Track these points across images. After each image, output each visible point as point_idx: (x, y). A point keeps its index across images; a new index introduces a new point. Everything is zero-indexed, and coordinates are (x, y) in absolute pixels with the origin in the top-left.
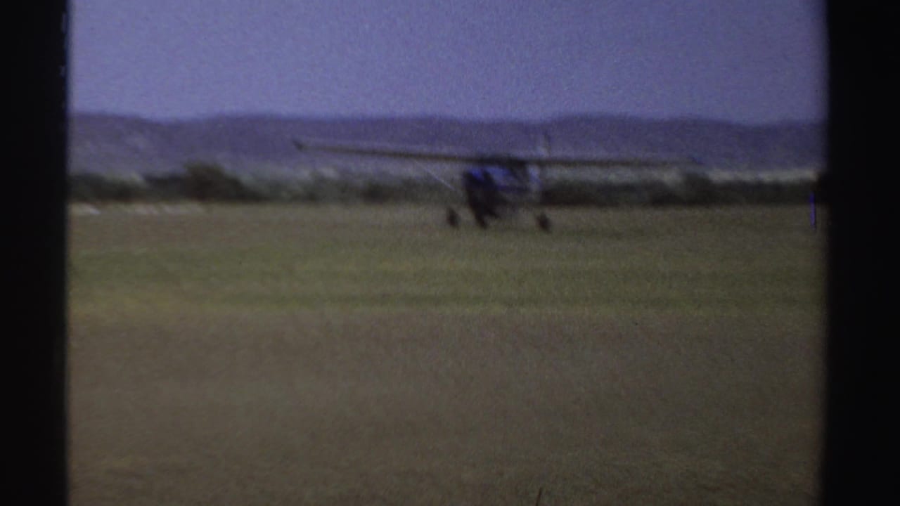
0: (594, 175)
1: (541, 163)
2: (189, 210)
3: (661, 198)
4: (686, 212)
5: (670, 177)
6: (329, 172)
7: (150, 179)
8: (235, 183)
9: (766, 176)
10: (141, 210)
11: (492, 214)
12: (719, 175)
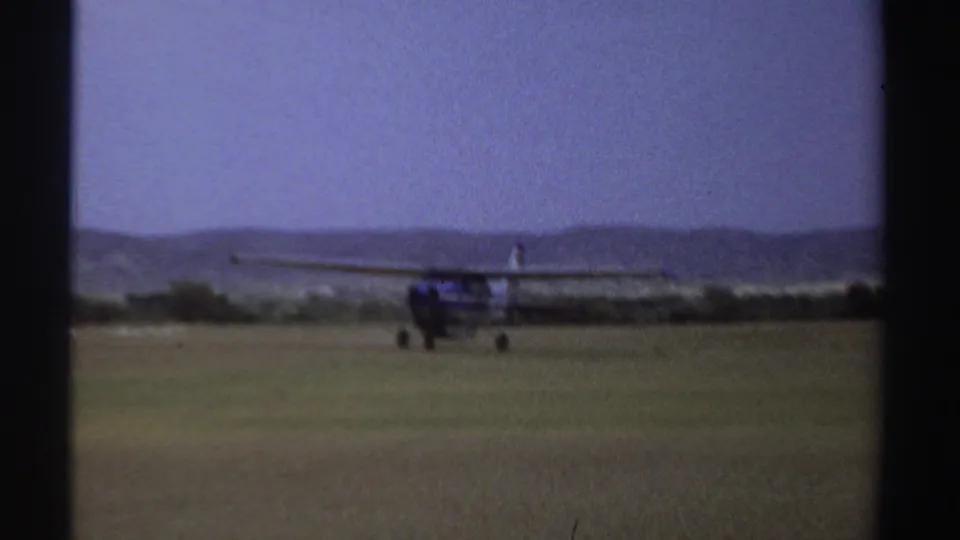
0: (609, 290)
1: (513, 278)
2: (171, 332)
4: (708, 329)
5: (690, 291)
6: (326, 290)
7: (132, 299)
8: (222, 300)
9: (793, 290)
11: (443, 334)
12: (743, 289)
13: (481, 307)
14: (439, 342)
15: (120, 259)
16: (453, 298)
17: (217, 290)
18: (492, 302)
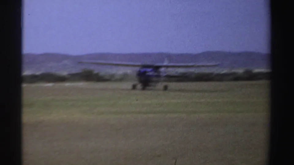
2: (82, 84)
3: (237, 78)
5: (240, 71)
8: (97, 75)
10: (67, 84)
12: (257, 70)
13: (158, 76)
14: (148, 88)
15: (65, 62)
16: (151, 74)
17: (96, 72)
18: (161, 74)
